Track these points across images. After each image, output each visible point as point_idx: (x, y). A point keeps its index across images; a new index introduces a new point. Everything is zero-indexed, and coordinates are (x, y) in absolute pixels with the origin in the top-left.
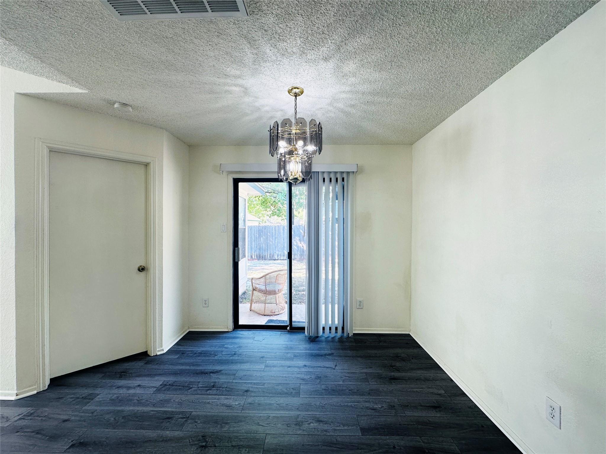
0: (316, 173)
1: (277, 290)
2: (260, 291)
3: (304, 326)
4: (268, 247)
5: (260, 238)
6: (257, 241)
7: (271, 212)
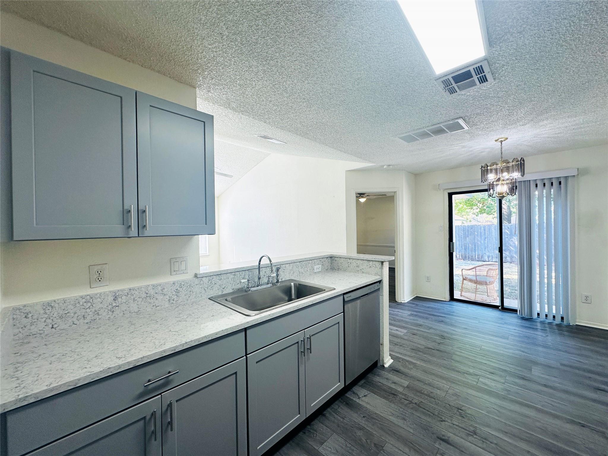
0: (527, 182)
1: (488, 282)
2: (471, 281)
3: (517, 309)
4: (475, 247)
5: (466, 238)
6: (461, 241)
7: (478, 210)
